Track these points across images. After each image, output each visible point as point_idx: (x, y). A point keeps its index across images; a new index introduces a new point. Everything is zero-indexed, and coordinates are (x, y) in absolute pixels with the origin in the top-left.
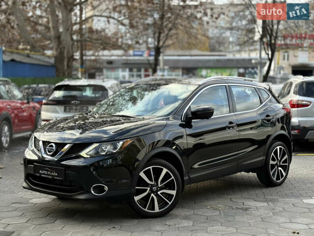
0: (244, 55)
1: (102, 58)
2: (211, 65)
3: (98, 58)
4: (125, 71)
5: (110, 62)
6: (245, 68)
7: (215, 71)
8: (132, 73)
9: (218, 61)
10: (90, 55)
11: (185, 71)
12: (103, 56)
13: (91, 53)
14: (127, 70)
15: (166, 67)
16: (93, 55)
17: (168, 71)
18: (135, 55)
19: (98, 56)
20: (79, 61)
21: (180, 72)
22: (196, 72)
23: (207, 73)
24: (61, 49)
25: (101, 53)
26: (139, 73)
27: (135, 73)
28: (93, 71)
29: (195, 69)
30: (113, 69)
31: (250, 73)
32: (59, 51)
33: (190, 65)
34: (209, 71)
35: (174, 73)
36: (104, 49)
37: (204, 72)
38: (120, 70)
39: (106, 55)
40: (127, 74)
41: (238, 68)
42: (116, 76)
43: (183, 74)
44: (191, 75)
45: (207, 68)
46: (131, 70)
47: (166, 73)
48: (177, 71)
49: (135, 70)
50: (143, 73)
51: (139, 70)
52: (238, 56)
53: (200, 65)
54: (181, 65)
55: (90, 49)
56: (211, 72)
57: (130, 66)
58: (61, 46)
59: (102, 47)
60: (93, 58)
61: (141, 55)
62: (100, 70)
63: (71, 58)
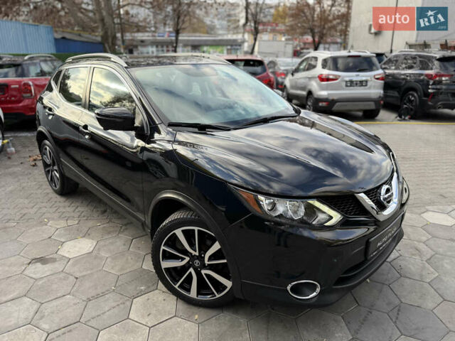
0: (230, 37)
2: (209, 43)
3: (134, 38)
4: (152, 47)
5: (142, 41)
6: (232, 46)
7: (212, 47)
8: (158, 49)
10: (128, 36)
12: (138, 36)
13: (128, 34)
14: (155, 47)
16: (130, 36)
18: (159, 36)
19: (134, 36)
20: (121, 40)
21: (190, 48)
22: (200, 48)
23: (207, 49)
24: (106, 29)
25: (136, 35)
26: (163, 49)
28: (131, 47)
29: (199, 46)
30: (145, 46)
31: (234, 49)
33: (196, 43)
34: (208, 47)
35: (186, 49)
37: (205, 49)
38: (150, 47)
39: (140, 36)
40: (154, 49)
41: (227, 45)
42: (148, 51)
43: (192, 49)
44: (197, 51)
45: (207, 45)
46: (157, 47)
48: (188, 47)
49: (160, 47)
50: (165, 49)
51: (162, 47)
52: (225, 37)
53: (203, 43)
54: (190, 43)
55: (128, 32)
56: (210, 48)
57: (157, 44)
60: (130, 38)
61: (163, 36)
62: (136, 47)
63: (114, 38)
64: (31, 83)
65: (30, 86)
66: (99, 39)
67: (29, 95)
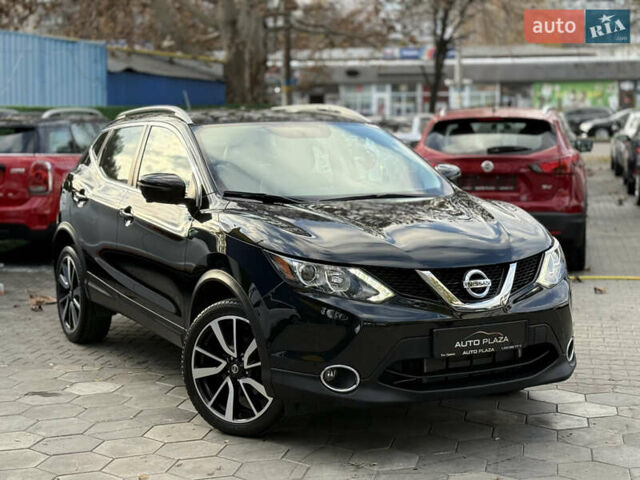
1: (328, 64)
2: (562, 75)
3: (320, 64)
4: (381, 89)
5: (352, 73)
6: (636, 81)
7: (570, 87)
8: (396, 94)
9: (576, 66)
11: (505, 90)
12: (331, 59)
13: (305, 53)
14: (388, 88)
15: (467, 81)
16: (310, 59)
17: (472, 90)
18: (404, 58)
19: (321, 59)
20: (283, 71)
21: (496, 91)
22: (533, 92)
23: (553, 92)
24: (237, 46)
25: (326, 54)
26: (412, 94)
27: (404, 93)
28: (318, 91)
29: (528, 84)
30: (360, 86)
32: (234, 50)
33: (518, 77)
34: (557, 88)
35: (483, 94)
36: (332, 45)
37: (546, 91)
38: (373, 88)
40: (387, 95)
41: (620, 80)
42: (366, 101)
43: (502, 94)
45: (553, 81)
46: (395, 88)
47: (467, 93)
48: (490, 88)
49: (403, 88)
50: (419, 93)
51: (412, 88)
53: (540, 76)
54: (499, 76)
55: (305, 47)
56: (562, 90)
57: (393, 80)
58: (237, 41)
59: (327, 41)
60: (311, 64)
61: (416, 58)
62: (334, 88)
63: (261, 66)
64: (49, 166)
65: (46, 171)
66: (218, 70)
67: (41, 188)
